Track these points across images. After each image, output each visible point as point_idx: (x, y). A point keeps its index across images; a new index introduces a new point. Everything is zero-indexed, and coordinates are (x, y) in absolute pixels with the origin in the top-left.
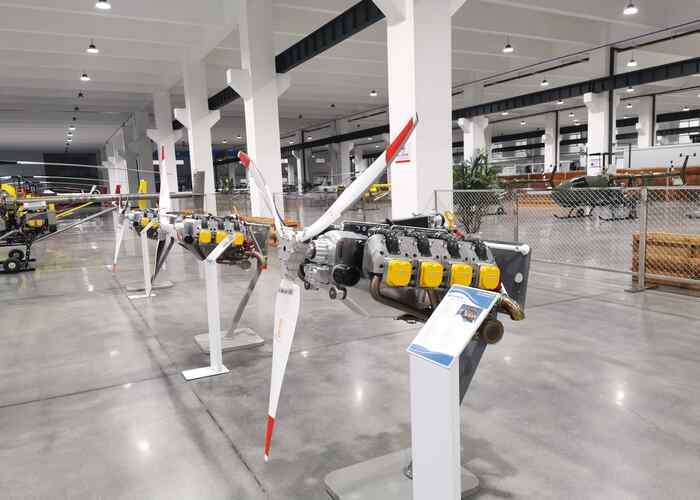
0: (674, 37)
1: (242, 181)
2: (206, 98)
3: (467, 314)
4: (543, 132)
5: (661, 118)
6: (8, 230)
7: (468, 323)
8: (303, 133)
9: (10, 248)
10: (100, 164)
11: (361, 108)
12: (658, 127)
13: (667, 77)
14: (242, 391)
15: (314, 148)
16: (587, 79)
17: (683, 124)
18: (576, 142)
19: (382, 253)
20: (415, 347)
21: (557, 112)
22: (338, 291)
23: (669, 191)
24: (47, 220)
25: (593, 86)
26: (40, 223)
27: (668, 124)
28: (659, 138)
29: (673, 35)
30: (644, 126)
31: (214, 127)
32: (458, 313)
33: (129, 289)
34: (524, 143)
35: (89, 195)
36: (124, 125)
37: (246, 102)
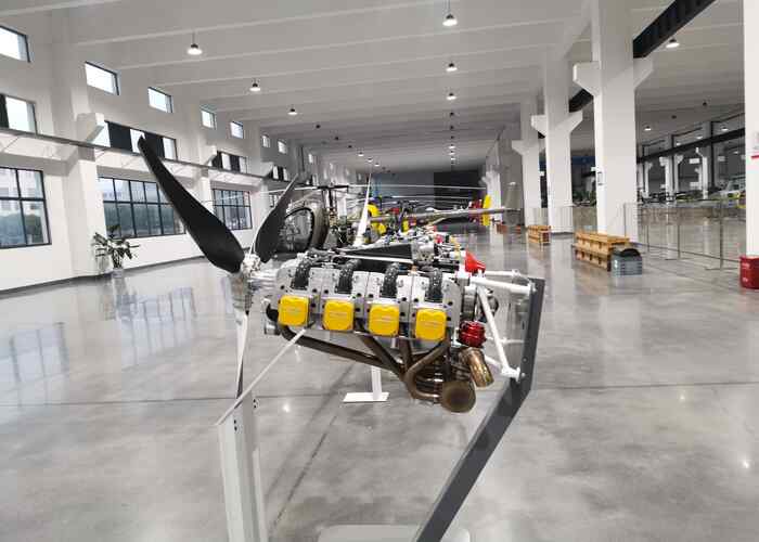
2: (567, 99)
36: (498, 139)
37: (596, 100)
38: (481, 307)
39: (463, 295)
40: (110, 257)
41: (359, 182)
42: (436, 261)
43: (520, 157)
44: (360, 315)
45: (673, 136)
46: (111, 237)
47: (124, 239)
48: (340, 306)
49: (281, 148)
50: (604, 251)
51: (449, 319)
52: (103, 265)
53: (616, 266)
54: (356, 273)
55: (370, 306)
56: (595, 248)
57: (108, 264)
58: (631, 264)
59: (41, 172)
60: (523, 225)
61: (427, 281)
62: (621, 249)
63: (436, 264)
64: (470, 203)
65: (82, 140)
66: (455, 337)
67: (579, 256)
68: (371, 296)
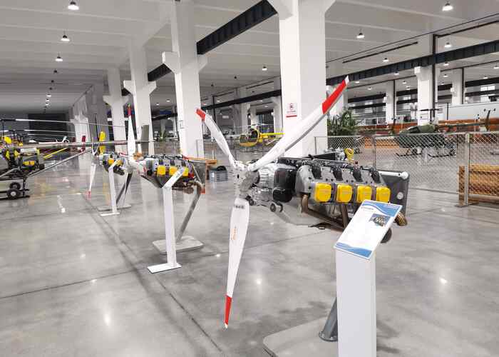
0: (478, 26)
1: (170, 132)
2: (146, 73)
3: (378, 220)
4: (385, 95)
5: (468, 84)
6: (10, 169)
7: (380, 227)
8: (214, 97)
9: (11, 181)
10: (69, 121)
11: (256, 79)
12: (466, 90)
13: (474, 55)
14: (193, 280)
15: (222, 108)
16: (417, 57)
17: (483, 88)
18: (408, 101)
19: (310, 178)
20: (340, 245)
21: (394, 80)
22: (277, 206)
23: (476, 135)
24: (37, 162)
25: (421, 62)
26: (33, 163)
27: (473, 88)
28: (467, 98)
29: (477, 25)
30: (456, 90)
31: (152, 93)
32: (370, 220)
33: (100, 209)
34: (371, 103)
35: (62, 144)
36: (86, 93)
37: (176, 76)
43: (109, 106)
53: (213, 176)
58: (222, 175)
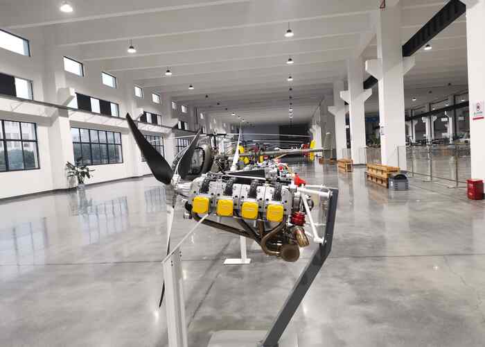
2: (362, 82)
31: (367, 101)
36: (320, 104)
37: (379, 82)
38: (303, 205)
39: (293, 198)
40: (76, 177)
41: (232, 132)
42: (278, 179)
43: (333, 116)
44: (237, 207)
45: (430, 104)
46: (78, 165)
47: (85, 166)
48: (226, 202)
49: (183, 109)
50: (385, 176)
51: (285, 210)
52: (72, 182)
53: (392, 185)
54: (235, 185)
55: (242, 202)
56: (379, 174)
57: (74, 182)
58: (401, 184)
59: (35, 124)
60: (336, 159)
61: (273, 189)
62: (394, 175)
63: (278, 180)
64: (302, 145)
65: (61, 104)
66: (289, 220)
67: (370, 179)
68: (243, 197)
